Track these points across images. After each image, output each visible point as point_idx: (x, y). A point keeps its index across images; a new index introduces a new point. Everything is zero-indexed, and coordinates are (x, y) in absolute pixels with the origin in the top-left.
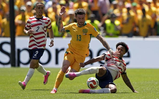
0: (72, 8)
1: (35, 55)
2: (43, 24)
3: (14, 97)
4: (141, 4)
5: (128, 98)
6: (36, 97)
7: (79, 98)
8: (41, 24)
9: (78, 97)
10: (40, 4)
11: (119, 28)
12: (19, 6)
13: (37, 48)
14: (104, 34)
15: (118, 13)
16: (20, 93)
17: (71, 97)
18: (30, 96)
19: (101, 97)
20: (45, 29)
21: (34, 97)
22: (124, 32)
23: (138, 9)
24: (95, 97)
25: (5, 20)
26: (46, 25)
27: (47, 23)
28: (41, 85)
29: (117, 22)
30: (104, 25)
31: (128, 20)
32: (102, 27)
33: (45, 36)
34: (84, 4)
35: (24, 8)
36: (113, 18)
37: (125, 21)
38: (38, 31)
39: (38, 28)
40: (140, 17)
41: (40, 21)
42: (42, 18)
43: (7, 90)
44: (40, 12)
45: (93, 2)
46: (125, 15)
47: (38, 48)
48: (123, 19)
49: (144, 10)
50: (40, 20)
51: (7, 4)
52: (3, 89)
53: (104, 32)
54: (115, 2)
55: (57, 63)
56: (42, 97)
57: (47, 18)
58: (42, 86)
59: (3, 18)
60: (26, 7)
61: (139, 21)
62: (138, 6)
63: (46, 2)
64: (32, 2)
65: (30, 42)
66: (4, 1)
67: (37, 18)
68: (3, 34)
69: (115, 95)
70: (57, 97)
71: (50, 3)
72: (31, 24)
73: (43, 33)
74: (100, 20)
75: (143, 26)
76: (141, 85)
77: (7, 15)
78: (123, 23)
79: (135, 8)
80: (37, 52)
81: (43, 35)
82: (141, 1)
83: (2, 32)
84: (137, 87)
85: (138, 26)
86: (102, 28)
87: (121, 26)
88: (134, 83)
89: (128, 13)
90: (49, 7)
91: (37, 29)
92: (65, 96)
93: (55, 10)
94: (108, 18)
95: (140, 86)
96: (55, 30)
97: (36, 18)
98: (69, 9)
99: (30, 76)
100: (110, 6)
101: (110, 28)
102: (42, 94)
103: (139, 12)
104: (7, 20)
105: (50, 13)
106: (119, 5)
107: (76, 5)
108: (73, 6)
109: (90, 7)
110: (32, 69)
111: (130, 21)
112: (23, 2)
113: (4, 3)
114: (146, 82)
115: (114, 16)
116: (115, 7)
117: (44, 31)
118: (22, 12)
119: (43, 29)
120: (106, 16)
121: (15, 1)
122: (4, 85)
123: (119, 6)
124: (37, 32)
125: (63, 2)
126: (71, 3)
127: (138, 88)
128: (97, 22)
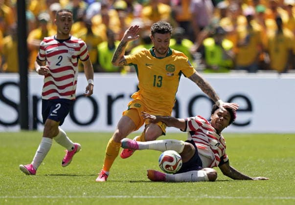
0: (139, 16)
1: (54, 111)
2: (70, 51)
3: (26, 188)
4: (274, 7)
5: (248, 190)
6: (70, 189)
7: (154, 190)
8: (66, 51)
9: (151, 189)
10: (65, 12)
11: (231, 54)
12: (37, 12)
13: (58, 97)
14: (202, 67)
15: (228, 25)
16: (37, 181)
17: (137, 189)
18: (58, 187)
19: (195, 188)
20: (75, 61)
21: (64, 189)
22: (242, 62)
23: (269, 17)
24: (184, 188)
25: (8, 40)
26: (76, 53)
27: (77, 49)
28: (78, 165)
29: (227, 44)
30: (202, 49)
31: (248, 39)
32: (197, 53)
33: (73, 73)
34: (163, 8)
35: (45, 16)
36: (219, 35)
37: (242, 41)
38: (60, 65)
39: (60, 58)
40: (271, 33)
41: (65, 45)
42: (68, 40)
43: (13, 175)
44: (64, 28)
45: (179, 4)
46: (242, 29)
47: (61, 97)
48: (238, 38)
49: (279, 21)
50: (64, 42)
51: (12, 8)
52: (4, 173)
53: (201, 63)
54: (223, 5)
55: (110, 122)
56: (80, 188)
57: (77, 40)
58: (80, 167)
59: (5, 36)
60: (49, 13)
61: (269, 41)
62: (268, 12)
63: (89, 4)
64: (61, 5)
65: (46, 85)
66: (6, 1)
67: (59, 39)
68: (5, 67)
69: (224, 185)
70: (110, 189)
71: (96, 6)
72: (46, 52)
73: (69, 68)
74: (193, 40)
75: (277, 51)
76: (274, 166)
77: (13, 30)
78: (238, 45)
79: (261, 16)
80: (58, 106)
81: (70, 72)
82: (274, 2)
83: (3, 62)
84: (266, 170)
85: (267, 51)
86: (198, 55)
87: (236, 50)
88: (261, 162)
89: (249, 26)
90: (95, 13)
91: (58, 61)
92: (125, 187)
93: (106, 20)
94: (210, 36)
95: (273, 168)
96: (106, 59)
97: (57, 40)
98: (133, 17)
99: (43, 154)
100: (214, 12)
101: (213, 54)
102: (79, 183)
103: (271, 23)
104: (14, 40)
105: (97, 26)
106: (231, 9)
107: (147, 10)
108: (140, 12)
109: (173, 15)
110: (47, 139)
111: (253, 41)
112: (43, 5)
113: (6, 7)
114: (283, 159)
115: (221, 32)
116: (224, 13)
117: (71, 65)
118: (41, 24)
119: (71, 61)
120: (205, 32)
121: (27, 3)
122: (6, 165)
123: (231, 11)
124: (58, 67)
125: (121, 4)
126: (137, 7)
127: (268, 172)
128: (187, 43)
